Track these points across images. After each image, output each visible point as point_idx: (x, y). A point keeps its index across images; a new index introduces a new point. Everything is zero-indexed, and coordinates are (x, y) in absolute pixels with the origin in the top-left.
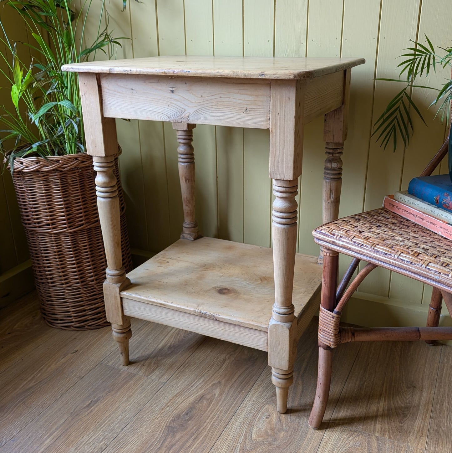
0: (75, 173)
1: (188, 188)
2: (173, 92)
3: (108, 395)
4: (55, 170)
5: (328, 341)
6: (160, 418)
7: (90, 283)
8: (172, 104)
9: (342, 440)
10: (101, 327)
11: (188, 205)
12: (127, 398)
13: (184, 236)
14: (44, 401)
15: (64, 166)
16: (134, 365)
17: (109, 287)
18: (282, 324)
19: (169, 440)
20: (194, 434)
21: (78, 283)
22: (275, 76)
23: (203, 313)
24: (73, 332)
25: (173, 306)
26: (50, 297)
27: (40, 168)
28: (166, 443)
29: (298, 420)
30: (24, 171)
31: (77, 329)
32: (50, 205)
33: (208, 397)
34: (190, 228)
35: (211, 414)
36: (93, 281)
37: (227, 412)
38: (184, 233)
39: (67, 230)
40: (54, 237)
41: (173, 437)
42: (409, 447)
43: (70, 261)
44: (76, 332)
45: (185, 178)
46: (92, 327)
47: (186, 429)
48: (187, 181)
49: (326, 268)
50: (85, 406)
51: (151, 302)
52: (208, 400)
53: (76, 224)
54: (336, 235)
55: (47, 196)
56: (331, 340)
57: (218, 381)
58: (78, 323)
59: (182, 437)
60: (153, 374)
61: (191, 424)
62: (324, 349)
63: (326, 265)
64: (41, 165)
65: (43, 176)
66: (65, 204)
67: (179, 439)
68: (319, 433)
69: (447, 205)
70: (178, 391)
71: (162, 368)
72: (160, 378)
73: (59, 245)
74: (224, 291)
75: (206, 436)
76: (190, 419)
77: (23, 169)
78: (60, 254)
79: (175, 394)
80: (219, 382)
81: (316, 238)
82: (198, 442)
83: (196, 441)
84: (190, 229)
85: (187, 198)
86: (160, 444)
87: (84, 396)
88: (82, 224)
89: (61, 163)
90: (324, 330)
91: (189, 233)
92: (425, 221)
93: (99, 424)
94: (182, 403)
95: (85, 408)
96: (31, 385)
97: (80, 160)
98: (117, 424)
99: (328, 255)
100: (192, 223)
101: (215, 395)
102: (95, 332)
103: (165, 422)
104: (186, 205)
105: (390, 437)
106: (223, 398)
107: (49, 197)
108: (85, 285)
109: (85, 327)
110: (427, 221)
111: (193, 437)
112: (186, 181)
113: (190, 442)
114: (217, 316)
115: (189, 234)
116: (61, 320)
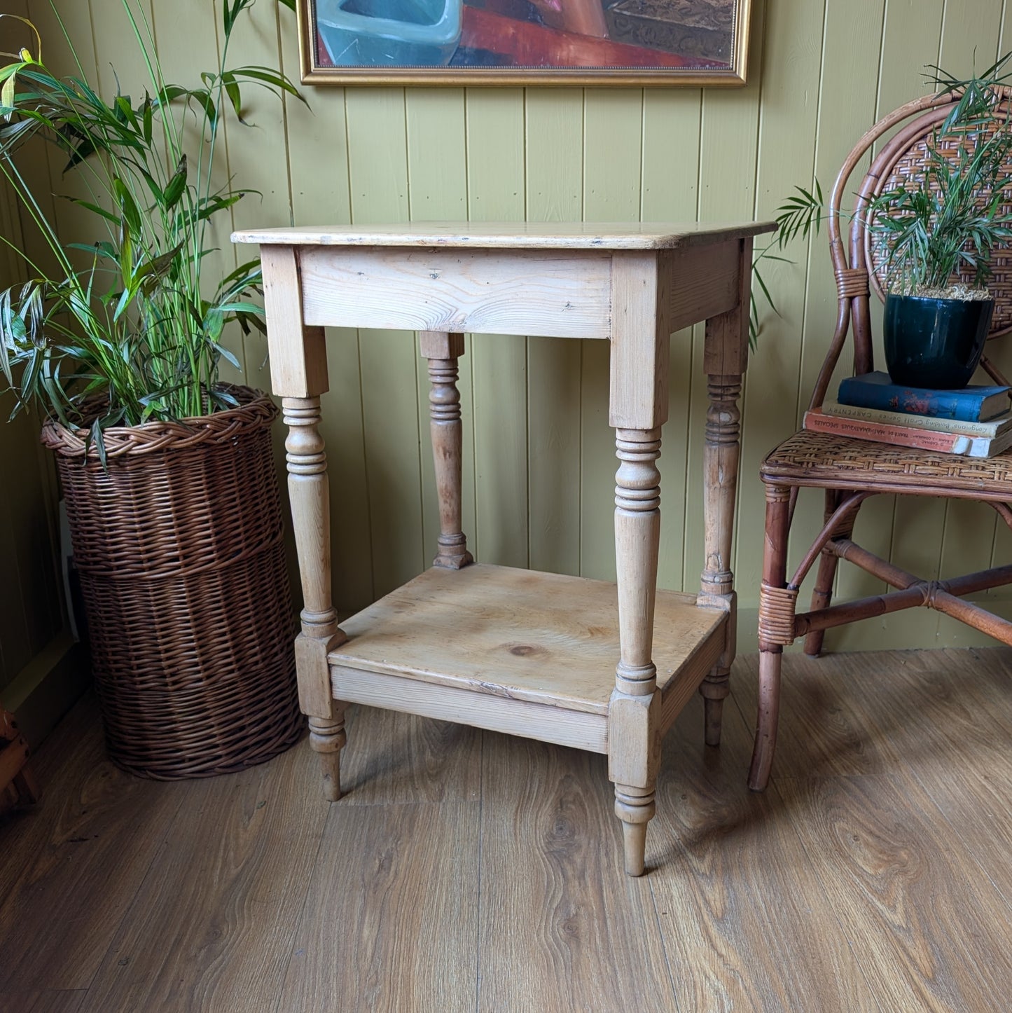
0: (228, 448)
2: (435, 277)
3: (401, 844)
4: (202, 444)
5: (781, 638)
6: (524, 847)
7: (254, 668)
8: (433, 299)
10: (271, 756)
12: (439, 839)
15: (217, 434)
19: (569, 867)
20: (599, 849)
21: (232, 671)
24: (223, 779)
26: (171, 714)
27: (169, 444)
28: (570, 873)
30: (131, 452)
31: (229, 770)
32: (181, 517)
36: (256, 663)
39: (218, 564)
40: (188, 582)
41: (572, 862)
43: (216, 629)
44: (227, 776)
46: (258, 760)
47: (580, 847)
49: (775, 522)
50: (376, 869)
52: (573, 803)
53: (231, 550)
54: (805, 464)
55: (175, 499)
56: (787, 634)
58: (231, 756)
59: (585, 858)
60: (446, 795)
61: (581, 838)
62: (773, 653)
63: (775, 518)
64: (172, 436)
65: (169, 461)
66: (213, 513)
67: (584, 863)
69: (913, 407)
70: (514, 806)
71: (452, 785)
72: (465, 798)
73: (195, 599)
76: (573, 833)
77: (130, 449)
78: (199, 617)
79: (513, 811)
81: (767, 474)
82: (616, 857)
83: (611, 856)
86: (561, 876)
88: (240, 551)
89: (209, 429)
90: (773, 622)
92: (886, 434)
94: (537, 817)
95: (378, 872)
96: (234, 872)
97: (239, 421)
99: (779, 501)
102: (267, 767)
103: (538, 849)
107: (180, 501)
108: (244, 674)
109: (242, 762)
110: (889, 433)
111: (602, 853)
116: (191, 759)
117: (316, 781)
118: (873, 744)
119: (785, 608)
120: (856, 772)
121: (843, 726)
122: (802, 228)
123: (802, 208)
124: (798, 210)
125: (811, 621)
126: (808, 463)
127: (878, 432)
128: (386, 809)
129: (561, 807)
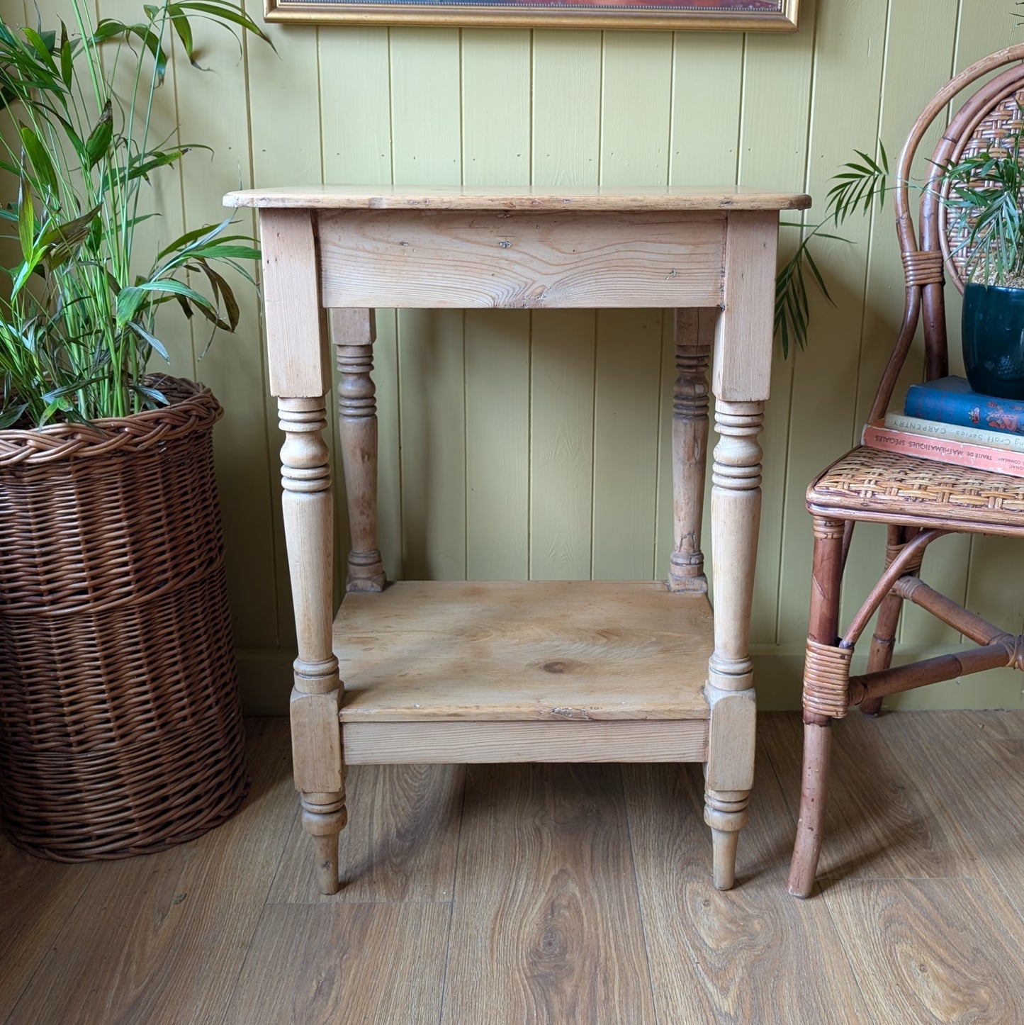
0: (153, 456)
1: (367, 474)
2: (506, 245)
3: (347, 959)
4: (118, 452)
5: (831, 708)
6: (501, 967)
7: (180, 725)
8: (502, 271)
9: (861, 902)
10: (202, 832)
11: (366, 511)
12: (396, 954)
13: (356, 586)
14: (199, 1015)
15: (137, 439)
16: (350, 887)
17: (310, 705)
18: (739, 694)
19: (555, 1000)
20: (596, 974)
21: (152, 729)
22: (753, 204)
23: (559, 713)
24: (138, 861)
25: (481, 714)
26: (75, 780)
27: (76, 451)
28: (557, 1008)
29: (762, 893)
30: (29, 461)
31: (147, 851)
32: (91, 541)
33: (564, 902)
34: (370, 564)
35: (596, 929)
36: (184, 719)
37: (624, 917)
38: (356, 579)
39: (135, 598)
40: (99, 620)
41: (560, 992)
42: (969, 881)
43: (133, 677)
44: (144, 858)
45: (362, 451)
46: (183, 838)
47: (572, 970)
48: (366, 457)
49: (824, 563)
50: (311, 995)
51: (428, 715)
52: (568, 907)
53: (154, 581)
54: (863, 492)
55: (84, 518)
56: (838, 703)
57: (557, 870)
58: (149, 833)
59: (577, 986)
60: (410, 892)
61: (574, 958)
62: (821, 726)
63: (826, 558)
64: (80, 441)
65: (77, 471)
66: (131, 535)
67: (575, 993)
68: (814, 903)
69: (999, 422)
70: (494, 910)
71: (419, 878)
72: (433, 897)
73: (107, 641)
74: (557, 667)
75: (622, 970)
76: (564, 950)
77: (27, 457)
78: (111, 663)
79: (492, 917)
80: (563, 871)
81: (815, 504)
82: (616, 986)
83: (610, 985)
84: (371, 567)
85: (363, 496)
86: (545, 1012)
87: (292, 979)
88: (166, 581)
89: (128, 433)
90: (822, 688)
91: (369, 576)
92: (965, 455)
93: (380, 1019)
94: (520, 927)
95: (315, 998)
96: (133, 993)
97: (167, 424)
98: (418, 1006)
99: (830, 536)
100: (373, 554)
101: (574, 895)
102: (194, 847)
103: (519, 971)
104: (362, 513)
105: (929, 875)
106: (595, 896)
107: (89, 519)
108: (168, 732)
109: (164, 840)
110: (969, 454)
111: (600, 980)
112: (363, 458)
113: (601, 990)
114: (593, 711)
115: (369, 579)
116: (99, 837)
117: (251, 867)
118: (945, 836)
119: (836, 671)
120: (923, 873)
121: (907, 810)
122: (862, 201)
123: (864, 177)
124: (858, 179)
125: (869, 687)
126: (866, 492)
127: (955, 452)
128: (334, 910)
129: (552, 913)
